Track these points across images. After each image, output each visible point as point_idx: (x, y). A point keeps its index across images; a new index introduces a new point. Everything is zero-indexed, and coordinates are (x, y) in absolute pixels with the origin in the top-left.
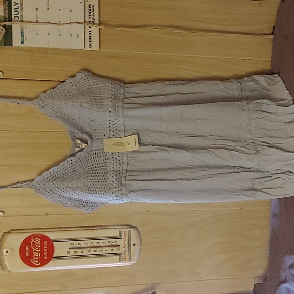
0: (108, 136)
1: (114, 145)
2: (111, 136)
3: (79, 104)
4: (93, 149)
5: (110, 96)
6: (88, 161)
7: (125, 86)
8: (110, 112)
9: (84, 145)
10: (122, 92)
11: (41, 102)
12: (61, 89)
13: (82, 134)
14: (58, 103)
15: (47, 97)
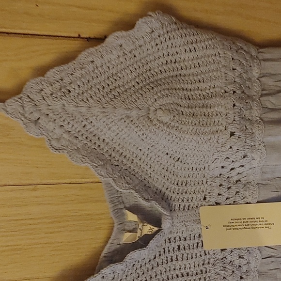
0: (213, 201)
1: (228, 227)
2: (221, 199)
3: (143, 112)
4: (172, 236)
5: (230, 88)
6: (158, 270)
7: (261, 56)
8: (232, 134)
9: (148, 229)
10: (255, 73)
11: (29, 107)
12: (90, 67)
13: (147, 200)
14: (83, 110)
15: (48, 90)
